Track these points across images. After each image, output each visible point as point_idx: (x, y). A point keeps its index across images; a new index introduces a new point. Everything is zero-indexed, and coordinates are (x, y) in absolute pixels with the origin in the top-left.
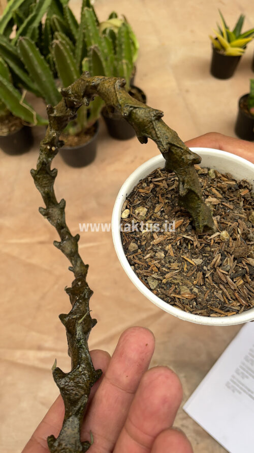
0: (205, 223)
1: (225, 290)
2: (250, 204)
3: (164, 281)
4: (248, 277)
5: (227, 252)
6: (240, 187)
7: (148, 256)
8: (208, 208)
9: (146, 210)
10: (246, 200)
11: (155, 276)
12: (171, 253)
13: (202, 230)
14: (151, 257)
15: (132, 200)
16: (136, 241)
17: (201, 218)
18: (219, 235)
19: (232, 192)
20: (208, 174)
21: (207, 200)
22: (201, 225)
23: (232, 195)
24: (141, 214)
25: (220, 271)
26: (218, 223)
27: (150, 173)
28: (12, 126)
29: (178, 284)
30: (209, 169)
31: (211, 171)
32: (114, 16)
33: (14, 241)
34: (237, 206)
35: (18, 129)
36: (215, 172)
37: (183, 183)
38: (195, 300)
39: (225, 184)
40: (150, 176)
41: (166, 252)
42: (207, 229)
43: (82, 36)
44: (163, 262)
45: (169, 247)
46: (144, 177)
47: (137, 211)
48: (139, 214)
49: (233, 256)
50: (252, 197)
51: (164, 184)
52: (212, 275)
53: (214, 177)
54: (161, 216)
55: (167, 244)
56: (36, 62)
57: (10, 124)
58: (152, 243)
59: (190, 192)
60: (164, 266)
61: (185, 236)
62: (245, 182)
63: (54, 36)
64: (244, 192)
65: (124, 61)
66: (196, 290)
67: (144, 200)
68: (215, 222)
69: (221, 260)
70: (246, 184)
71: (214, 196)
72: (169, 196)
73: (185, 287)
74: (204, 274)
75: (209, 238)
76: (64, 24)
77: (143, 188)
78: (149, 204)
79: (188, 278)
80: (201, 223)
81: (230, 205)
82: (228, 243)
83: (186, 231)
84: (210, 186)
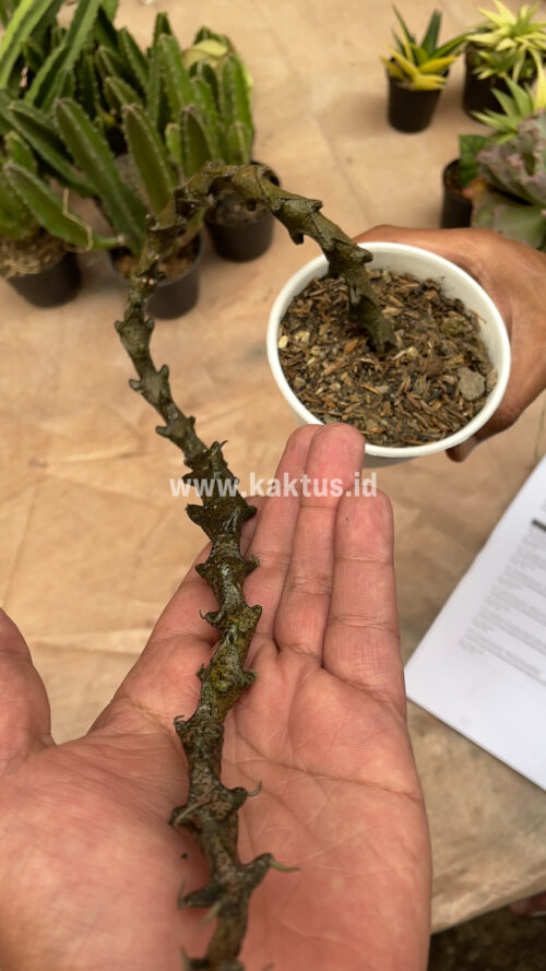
0: (387, 339)
1: (420, 417)
2: (441, 310)
3: (345, 417)
4: (446, 397)
5: (419, 373)
6: (425, 288)
7: (320, 390)
8: (388, 321)
9: (308, 334)
10: (434, 306)
11: (332, 412)
12: (349, 382)
13: (382, 348)
14: (325, 391)
15: (287, 323)
16: (302, 373)
17: (380, 333)
18: (405, 355)
19: (416, 297)
20: (381, 278)
21: (384, 311)
22: (382, 342)
23: (416, 301)
24: (303, 340)
25: (411, 396)
26: (402, 338)
27: (305, 286)
28: (45, 255)
29: (362, 419)
30: (381, 271)
31: (385, 273)
32: (205, 35)
33: (76, 457)
34: (423, 313)
35: (57, 259)
36: (390, 274)
37: (355, 289)
38: (385, 433)
39: (406, 287)
40: (306, 289)
41: (342, 383)
42: (390, 346)
43: (158, 84)
44: (340, 395)
45: (344, 376)
46: (299, 292)
47: (297, 337)
48: (300, 340)
49: (425, 376)
50: (442, 301)
51: (325, 298)
52: (402, 402)
53: (389, 280)
54: (329, 338)
55: (342, 373)
56: (86, 140)
57: (41, 252)
58: (322, 374)
59: (364, 299)
60: (341, 400)
61: (363, 360)
62: (430, 281)
63: (105, 85)
64: (430, 295)
65: (238, 124)
66: (384, 422)
67: (304, 322)
68: (399, 338)
69: (412, 383)
70: (432, 284)
71: (393, 305)
72: (335, 312)
73: (371, 421)
74: (392, 403)
75: (393, 359)
76: (121, 60)
77: (299, 307)
78: (311, 326)
79: (373, 410)
80: (381, 339)
81: (415, 314)
82: (417, 361)
83: (364, 354)
84: (385, 294)
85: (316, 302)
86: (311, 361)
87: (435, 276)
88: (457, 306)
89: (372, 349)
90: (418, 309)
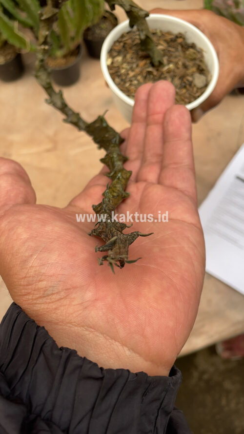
0: (159, 60)
2: (185, 48)
5: (175, 76)
6: (177, 37)
7: (128, 85)
8: (159, 52)
9: (121, 58)
10: (182, 46)
13: (157, 64)
14: (130, 85)
15: (111, 52)
16: (119, 76)
18: (168, 69)
19: (173, 42)
20: (156, 33)
21: (158, 48)
22: (156, 61)
23: (173, 44)
24: (119, 61)
26: (167, 60)
30: (156, 30)
34: (177, 49)
37: (142, 32)
39: (169, 37)
42: (161, 64)
45: (139, 78)
47: (116, 60)
50: (186, 44)
51: (129, 41)
53: (160, 35)
54: (131, 60)
55: (138, 76)
58: (128, 77)
61: (148, 70)
62: (180, 34)
64: (180, 40)
67: (119, 53)
68: (165, 60)
71: (162, 45)
72: (134, 49)
75: (162, 70)
77: (117, 46)
78: (123, 55)
80: (156, 59)
81: (172, 50)
82: (174, 71)
83: (148, 67)
84: (158, 40)
85: (125, 43)
86: (123, 71)
87: (182, 31)
88: (193, 46)
89: (153, 65)
90: (174, 47)
